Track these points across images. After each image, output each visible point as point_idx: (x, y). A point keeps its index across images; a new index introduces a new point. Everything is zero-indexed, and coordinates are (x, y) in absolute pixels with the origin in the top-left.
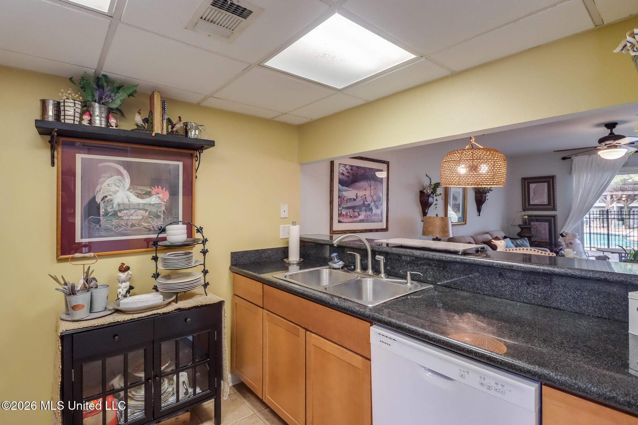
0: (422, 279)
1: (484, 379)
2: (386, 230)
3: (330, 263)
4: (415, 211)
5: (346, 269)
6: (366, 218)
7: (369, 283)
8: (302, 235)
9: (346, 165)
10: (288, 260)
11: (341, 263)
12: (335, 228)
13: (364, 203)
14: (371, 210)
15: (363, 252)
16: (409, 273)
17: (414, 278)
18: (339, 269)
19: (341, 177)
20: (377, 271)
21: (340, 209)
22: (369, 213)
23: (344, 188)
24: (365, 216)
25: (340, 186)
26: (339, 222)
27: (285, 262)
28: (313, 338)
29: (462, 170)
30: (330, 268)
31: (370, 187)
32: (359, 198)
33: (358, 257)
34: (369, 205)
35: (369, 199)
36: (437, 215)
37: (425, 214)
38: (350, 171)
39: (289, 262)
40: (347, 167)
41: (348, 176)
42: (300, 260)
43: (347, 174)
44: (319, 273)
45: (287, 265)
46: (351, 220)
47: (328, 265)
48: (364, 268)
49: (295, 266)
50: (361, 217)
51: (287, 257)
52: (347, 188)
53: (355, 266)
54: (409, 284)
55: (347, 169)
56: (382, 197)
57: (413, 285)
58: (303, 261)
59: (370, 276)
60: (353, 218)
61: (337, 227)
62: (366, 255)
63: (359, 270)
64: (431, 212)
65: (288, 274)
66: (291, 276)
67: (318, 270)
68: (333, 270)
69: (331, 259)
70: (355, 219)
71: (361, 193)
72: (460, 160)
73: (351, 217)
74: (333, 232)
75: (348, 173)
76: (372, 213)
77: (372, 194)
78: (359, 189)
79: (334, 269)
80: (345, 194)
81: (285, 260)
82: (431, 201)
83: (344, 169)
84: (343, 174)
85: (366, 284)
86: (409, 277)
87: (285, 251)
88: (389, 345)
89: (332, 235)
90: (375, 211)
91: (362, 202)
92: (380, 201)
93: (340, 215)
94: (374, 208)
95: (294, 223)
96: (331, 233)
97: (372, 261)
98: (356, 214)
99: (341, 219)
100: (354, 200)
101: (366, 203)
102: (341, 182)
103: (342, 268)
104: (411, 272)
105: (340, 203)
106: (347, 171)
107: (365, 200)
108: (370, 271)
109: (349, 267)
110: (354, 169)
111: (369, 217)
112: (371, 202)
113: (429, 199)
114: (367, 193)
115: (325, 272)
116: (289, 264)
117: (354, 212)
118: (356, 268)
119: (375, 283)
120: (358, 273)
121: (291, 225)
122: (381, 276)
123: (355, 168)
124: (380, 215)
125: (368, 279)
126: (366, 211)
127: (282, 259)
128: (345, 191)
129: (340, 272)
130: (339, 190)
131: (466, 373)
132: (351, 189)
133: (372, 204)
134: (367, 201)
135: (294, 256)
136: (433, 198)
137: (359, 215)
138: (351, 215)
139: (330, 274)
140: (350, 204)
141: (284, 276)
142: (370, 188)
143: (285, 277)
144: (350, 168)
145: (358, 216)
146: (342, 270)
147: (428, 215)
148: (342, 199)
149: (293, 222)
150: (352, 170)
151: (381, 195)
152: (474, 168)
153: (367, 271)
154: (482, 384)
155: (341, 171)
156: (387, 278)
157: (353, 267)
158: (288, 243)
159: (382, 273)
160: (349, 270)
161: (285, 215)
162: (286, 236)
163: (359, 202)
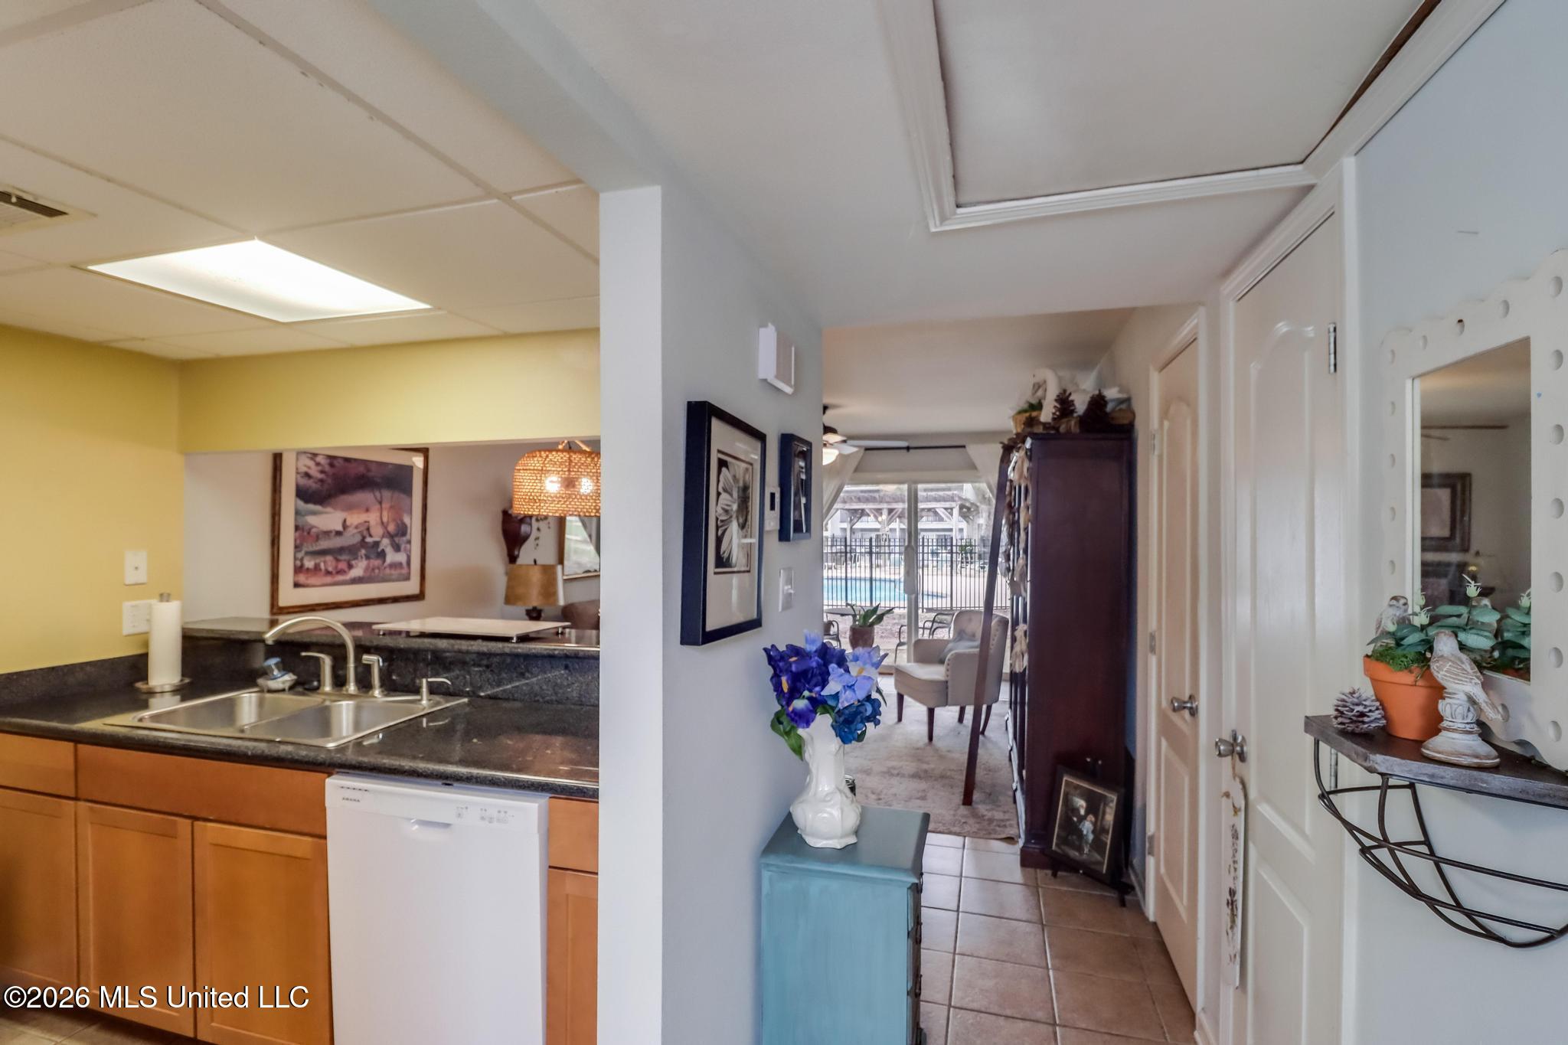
0: (451, 690)
1: (485, 810)
2: (420, 597)
3: (260, 681)
4: (490, 554)
5: (300, 689)
6: (368, 574)
7: (344, 711)
8: (187, 623)
9: (315, 455)
10: (147, 683)
11: (289, 678)
12: (283, 602)
13: (364, 538)
14: (382, 555)
15: (337, 650)
16: (424, 681)
17: (434, 690)
18: (283, 690)
19: (303, 481)
20: (364, 684)
21: (300, 555)
22: (377, 562)
23: (311, 507)
24: (366, 569)
25: (301, 503)
26: (297, 585)
27: (138, 690)
28: (211, 831)
29: (552, 485)
30: (262, 691)
31: (380, 503)
32: (351, 531)
33: (327, 662)
34: (377, 544)
35: (377, 532)
36: (535, 561)
37: (512, 559)
38: (327, 468)
39: (150, 688)
40: (319, 459)
41: (321, 481)
42: (182, 680)
43: (320, 476)
44: (231, 704)
45: (144, 697)
46: (329, 579)
47: (255, 685)
48: (339, 682)
49: (168, 696)
50: (357, 571)
51: (144, 677)
52: (318, 508)
53: (319, 681)
54: (424, 702)
55: (318, 464)
56: (409, 525)
57: (432, 702)
58: (190, 684)
59: (351, 697)
60: (334, 575)
61: (289, 596)
62: (345, 658)
63: (328, 688)
64: (526, 554)
65: (146, 714)
66: (156, 718)
67: (230, 699)
68: (268, 695)
69: (265, 673)
70: (340, 578)
71: (355, 519)
72: (542, 470)
73: (328, 573)
74: (277, 610)
75: (322, 472)
76: (384, 561)
77: (385, 519)
78: (350, 508)
79: (270, 691)
80: (312, 520)
81: (140, 685)
82: (525, 533)
83: (311, 464)
84: (307, 475)
85: (340, 713)
86: (424, 690)
87: (137, 666)
88: (358, 801)
89: (276, 617)
90: (391, 557)
91: (358, 538)
92: (404, 534)
93: (299, 569)
94: (389, 550)
95: (164, 597)
96: (272, 613)
97: (356, 668)
98: (343, 565)
99: (302, 579)
100: (338, 533)
101: (369, 540)
102: (302, 494)
103: (291, 688)
104: (430, 680)
105: (298, 542)
106: (320, 468)
107: (365, 533)
108: (352, 688)
109: (306, 683)
110: (338, 463)
111: (377, 571)
112: (383, 537)
113: (520, 528)
114: (373, 518)
115: (247, 702)
116: (151, 693)
117: (338, 560)
118: (322, 683)
119: (358, 709)
120: (327, 694)
121: (154, 602)
122: (373, 693)
123: (340, 461)
124: (405, 564)
125: (344, 703)
126: (368, 557)
127: (130, 685)
128: (314, 513)
129: (286, 697)
130: (297, 513)
131: (464, 810)
132: (329, 509)
133: (386, 542)
134: (371, 536)
135: (164, 673)
136: (530, 524)
137: (350, 567)
138: (330, 569)
139: (261, 703)
140: (324, 544)
141: (136, 720)
142: (378, 506)
143: (141, 720)
144: (328, 461)
145: (346, 569)
146: (292, 692)
147: (519, 561)
148: (305, 534)
149: (161, 595)
150: (332, 465)
151: (407, 520)
152: (570, 483)
153: (344, 689)
154: (483, 818)
155: (304, 469)
156: (386, 696)
157: (315, 683)
158: (146, 644)
159: (375, 688)
160: (306, 689)
161: (141, 576)
162: (142, 628)
163: (351, 538)
